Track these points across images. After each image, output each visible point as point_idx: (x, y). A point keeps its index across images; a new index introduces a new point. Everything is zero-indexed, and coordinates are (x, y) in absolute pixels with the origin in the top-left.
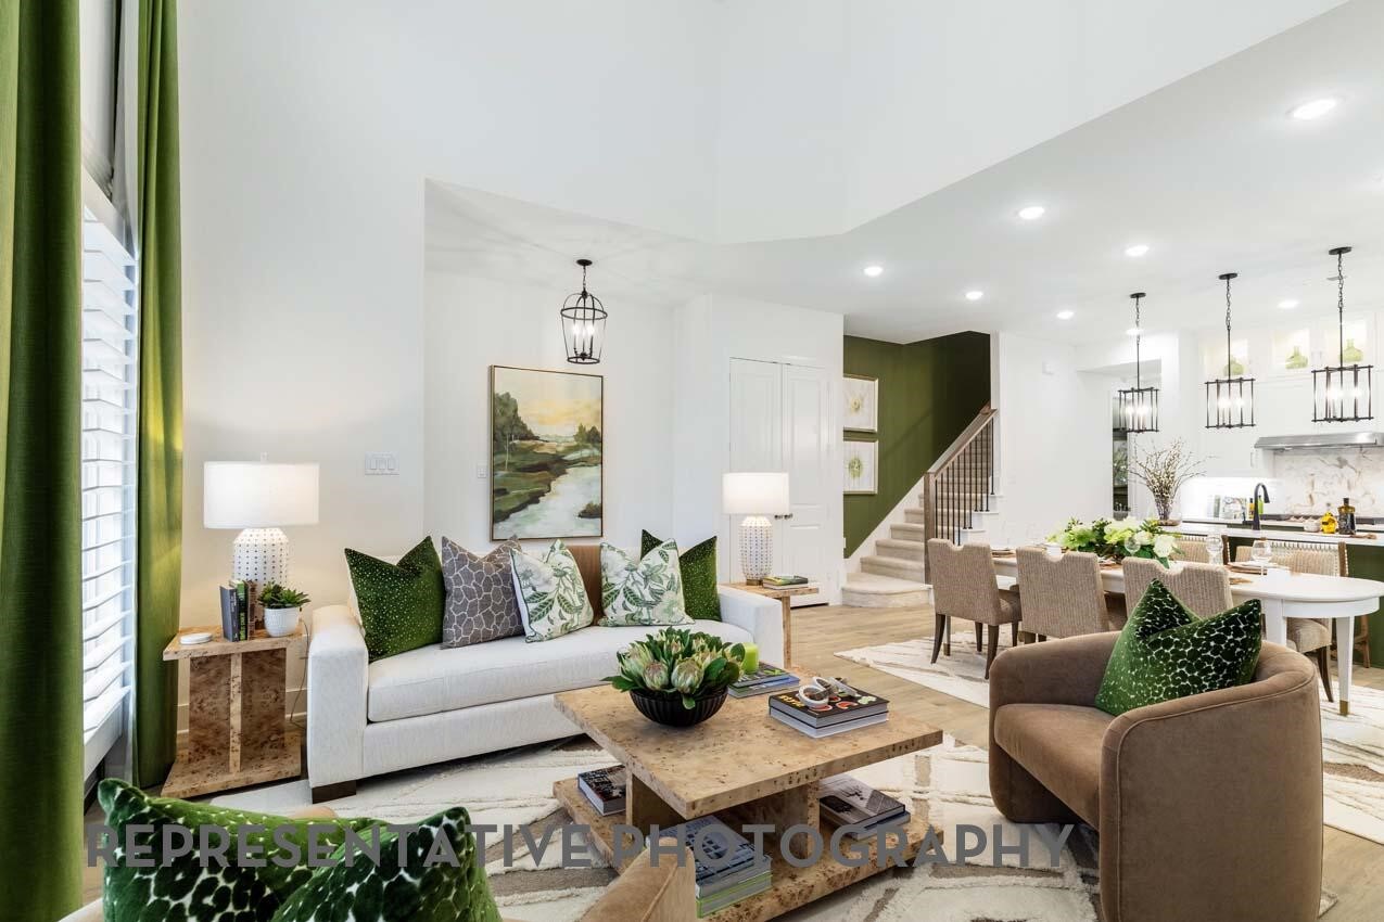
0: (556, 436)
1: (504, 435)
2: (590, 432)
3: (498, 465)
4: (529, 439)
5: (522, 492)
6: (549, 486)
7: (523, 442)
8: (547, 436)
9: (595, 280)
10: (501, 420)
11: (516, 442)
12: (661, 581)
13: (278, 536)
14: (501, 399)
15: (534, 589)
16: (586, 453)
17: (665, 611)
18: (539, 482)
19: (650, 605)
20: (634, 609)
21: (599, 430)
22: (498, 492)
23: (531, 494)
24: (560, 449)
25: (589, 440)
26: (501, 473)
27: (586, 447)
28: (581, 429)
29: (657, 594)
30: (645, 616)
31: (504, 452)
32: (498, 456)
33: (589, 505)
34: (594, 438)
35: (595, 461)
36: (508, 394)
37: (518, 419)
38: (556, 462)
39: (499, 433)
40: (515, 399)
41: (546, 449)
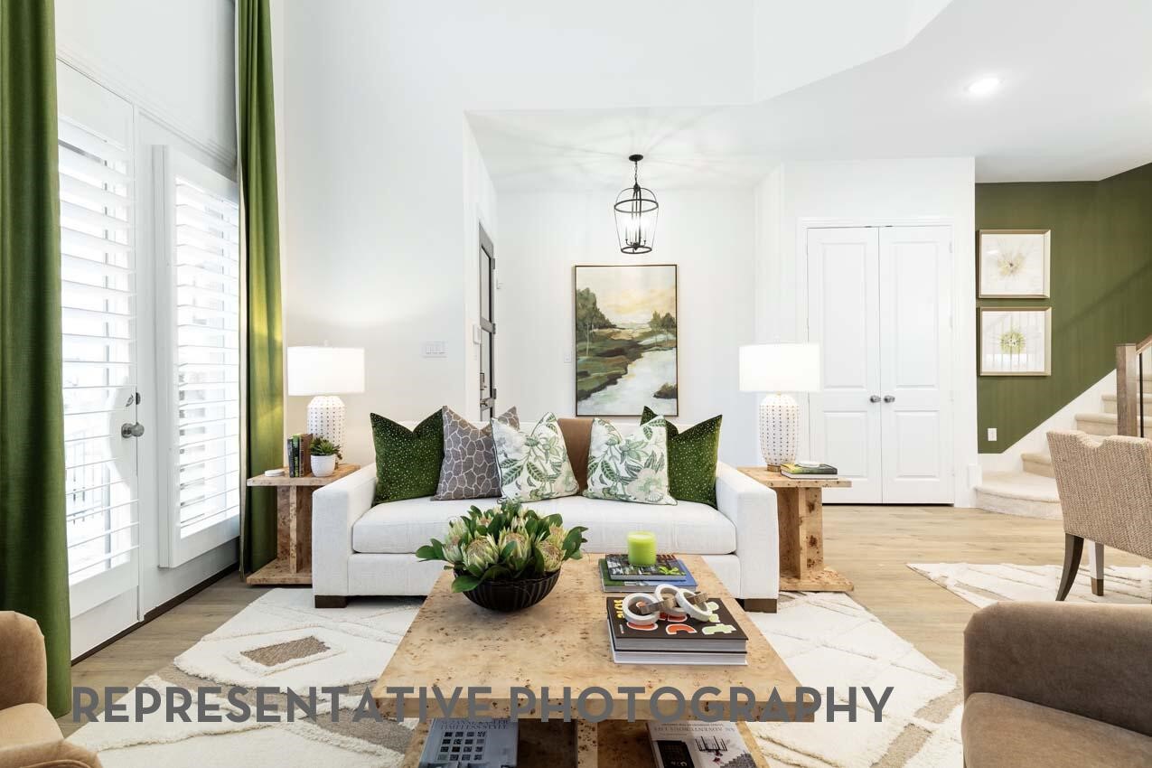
0: (632, 324)
1: (585, 325)
2: (664, 318)
3: (581, 351)
4: (607, 328)
5: (601, 374)
6: (626, 370)
7: (603, 330)
8: (623, 324)
9: (647, 174)
10: (583, 312)
11: (595, 330)
12: (639, 458)
13: (338, 403)
14: (581, 295)
15: (506, 456)
16: (660, 338)
17: (641, 488)
18: (618, 365)
19: (624, 481)
20: (610, 483)
21: (674, 316)
22: (581, 374)
23: (610, 376)
24: (636, 335)
25: (663, 326)
26: (583, 358)
27: (661, 333)
28: (655, 316)
29: (634, 472)
30: (620, 492)
31: (586, 340)
32: (581, 344)
33: (664, 387)
34: (669, 324)
35: (669, 345)
36: (588, 290)
37: (597, 311)
38: (632, 347)
39: (581, 324)
40: (595, 292)
41: (622, 337)
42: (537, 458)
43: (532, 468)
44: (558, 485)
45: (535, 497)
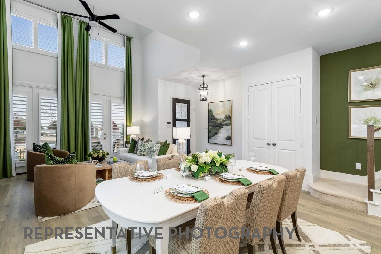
0: (220, 118)
1: (210, 119)
3: (209, 126)
5: (214, 132)
6: (219, 131)
7: (214, 120)
8: (218, 118)
10: (210, 115)
11: (212, 120)
14: (210, 111)
16: (227, 122)
18: (217, 130)
21: (230, 115)
22: (209, 132)
24: (221, 121)
25: (228, 118)
26: (210, 128)
27: (227, 120)
28: (226, 115)
32: (209, 124)
33: (228, 136)
34: (229, 117)
35: (229, 124)
36: (211, 109)
37: (213, 115)
38: (220, 125)
41: (218, 122)
42: (141, 148)
43: (140, 149)
44: (145, 153)
45: (141, 155)
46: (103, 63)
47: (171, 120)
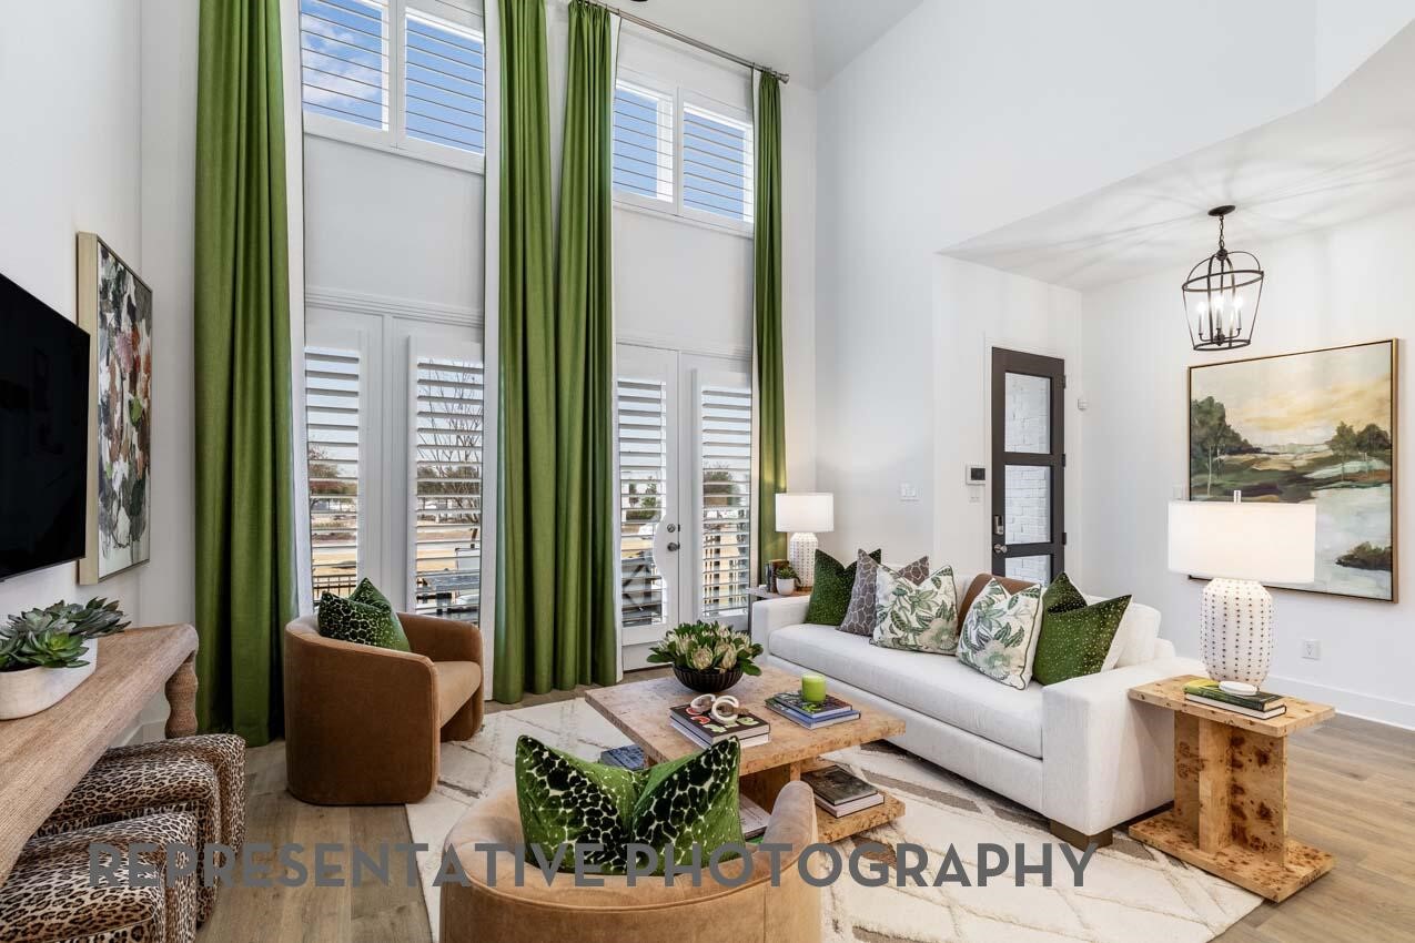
0: (1293, 445)
1: (1205, 450)
2: (1363, 433)
3: (1197, 488)
4: (1244, 453)
7: (1234, 457)
8: (1276, 446)
10: (1201, 433)
11: (1223, 457)
14: (1200, 407)
15: (880, 601)
16: (1353, 466)
21: (1387, 429)
24: (1300, 463)
25: (1359, 446)
27: (1354, 458)
28: (1344, 429)
31: (1205, 471)
32: (1199, 476)
34: (1373, 442)
35: (1375, 478)
36: (1210, 400)
37: (1227, 428)
38: (1291, 482)
39: (1199, 449)
40: (1222, 402)
41: (1271, 466)
42: (902, 607)
43: (895, 617)
44: (925, 639)
45: (898, 645)
46: (659, 197)
47: (985, 462)
